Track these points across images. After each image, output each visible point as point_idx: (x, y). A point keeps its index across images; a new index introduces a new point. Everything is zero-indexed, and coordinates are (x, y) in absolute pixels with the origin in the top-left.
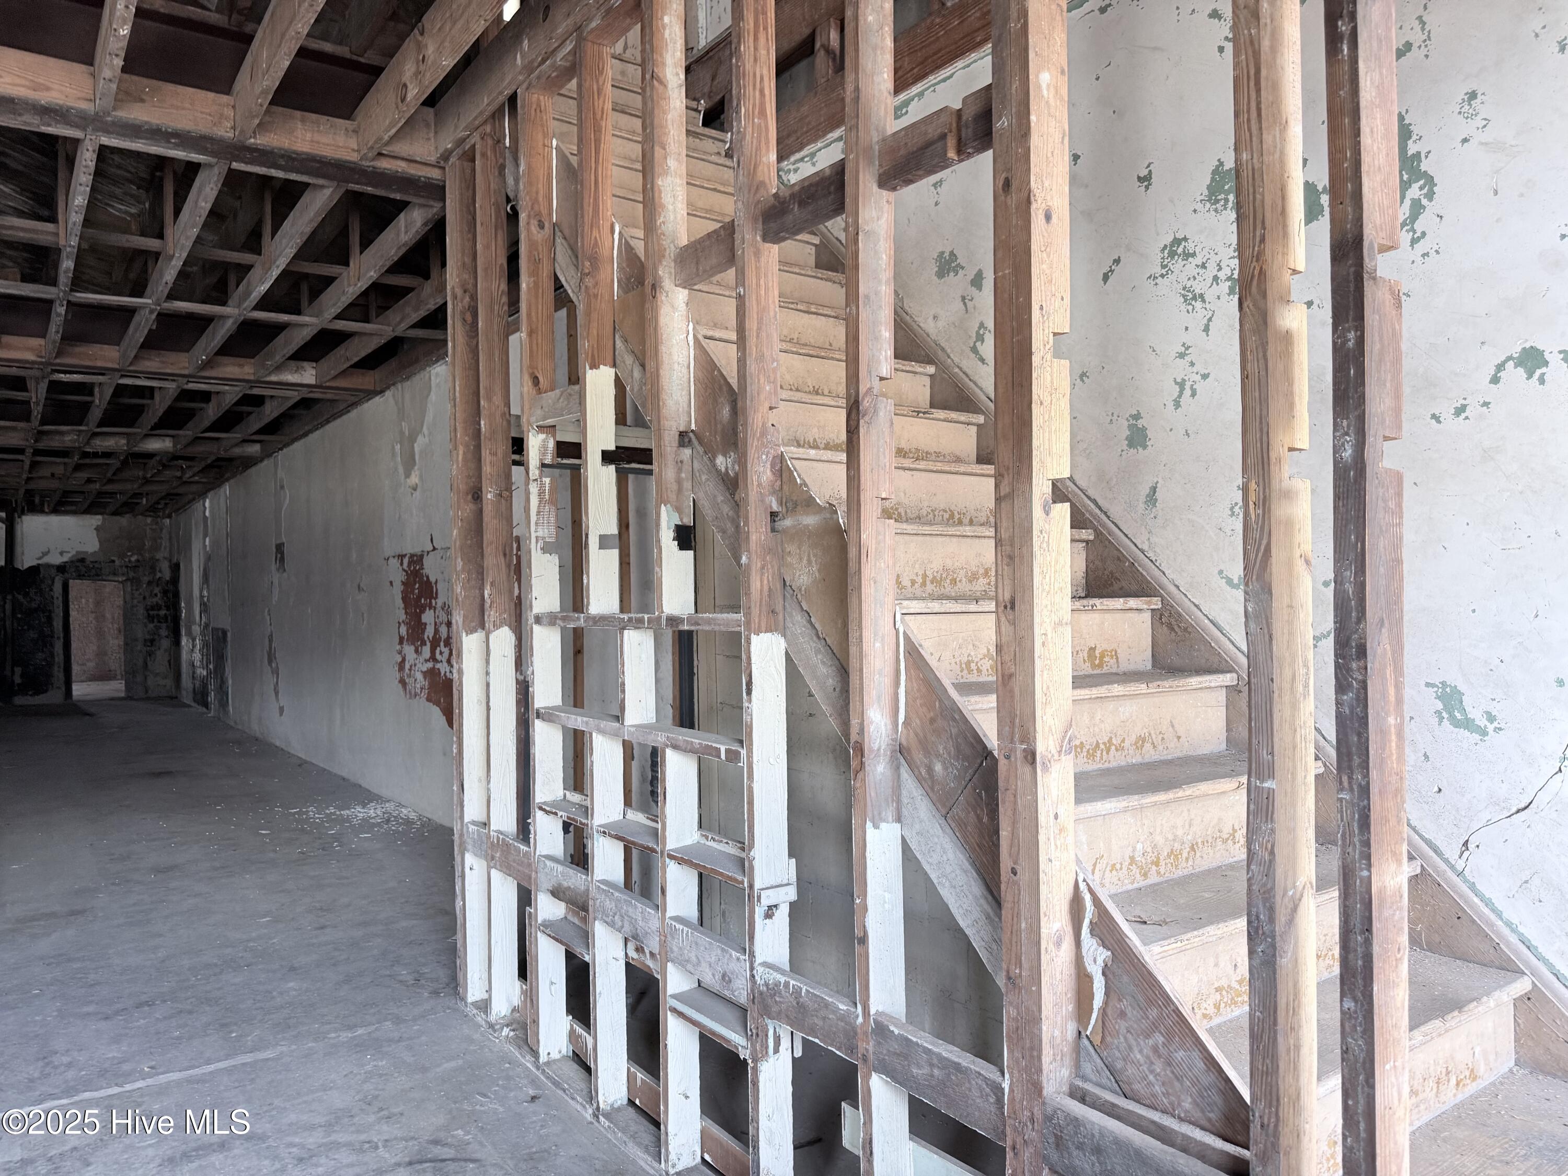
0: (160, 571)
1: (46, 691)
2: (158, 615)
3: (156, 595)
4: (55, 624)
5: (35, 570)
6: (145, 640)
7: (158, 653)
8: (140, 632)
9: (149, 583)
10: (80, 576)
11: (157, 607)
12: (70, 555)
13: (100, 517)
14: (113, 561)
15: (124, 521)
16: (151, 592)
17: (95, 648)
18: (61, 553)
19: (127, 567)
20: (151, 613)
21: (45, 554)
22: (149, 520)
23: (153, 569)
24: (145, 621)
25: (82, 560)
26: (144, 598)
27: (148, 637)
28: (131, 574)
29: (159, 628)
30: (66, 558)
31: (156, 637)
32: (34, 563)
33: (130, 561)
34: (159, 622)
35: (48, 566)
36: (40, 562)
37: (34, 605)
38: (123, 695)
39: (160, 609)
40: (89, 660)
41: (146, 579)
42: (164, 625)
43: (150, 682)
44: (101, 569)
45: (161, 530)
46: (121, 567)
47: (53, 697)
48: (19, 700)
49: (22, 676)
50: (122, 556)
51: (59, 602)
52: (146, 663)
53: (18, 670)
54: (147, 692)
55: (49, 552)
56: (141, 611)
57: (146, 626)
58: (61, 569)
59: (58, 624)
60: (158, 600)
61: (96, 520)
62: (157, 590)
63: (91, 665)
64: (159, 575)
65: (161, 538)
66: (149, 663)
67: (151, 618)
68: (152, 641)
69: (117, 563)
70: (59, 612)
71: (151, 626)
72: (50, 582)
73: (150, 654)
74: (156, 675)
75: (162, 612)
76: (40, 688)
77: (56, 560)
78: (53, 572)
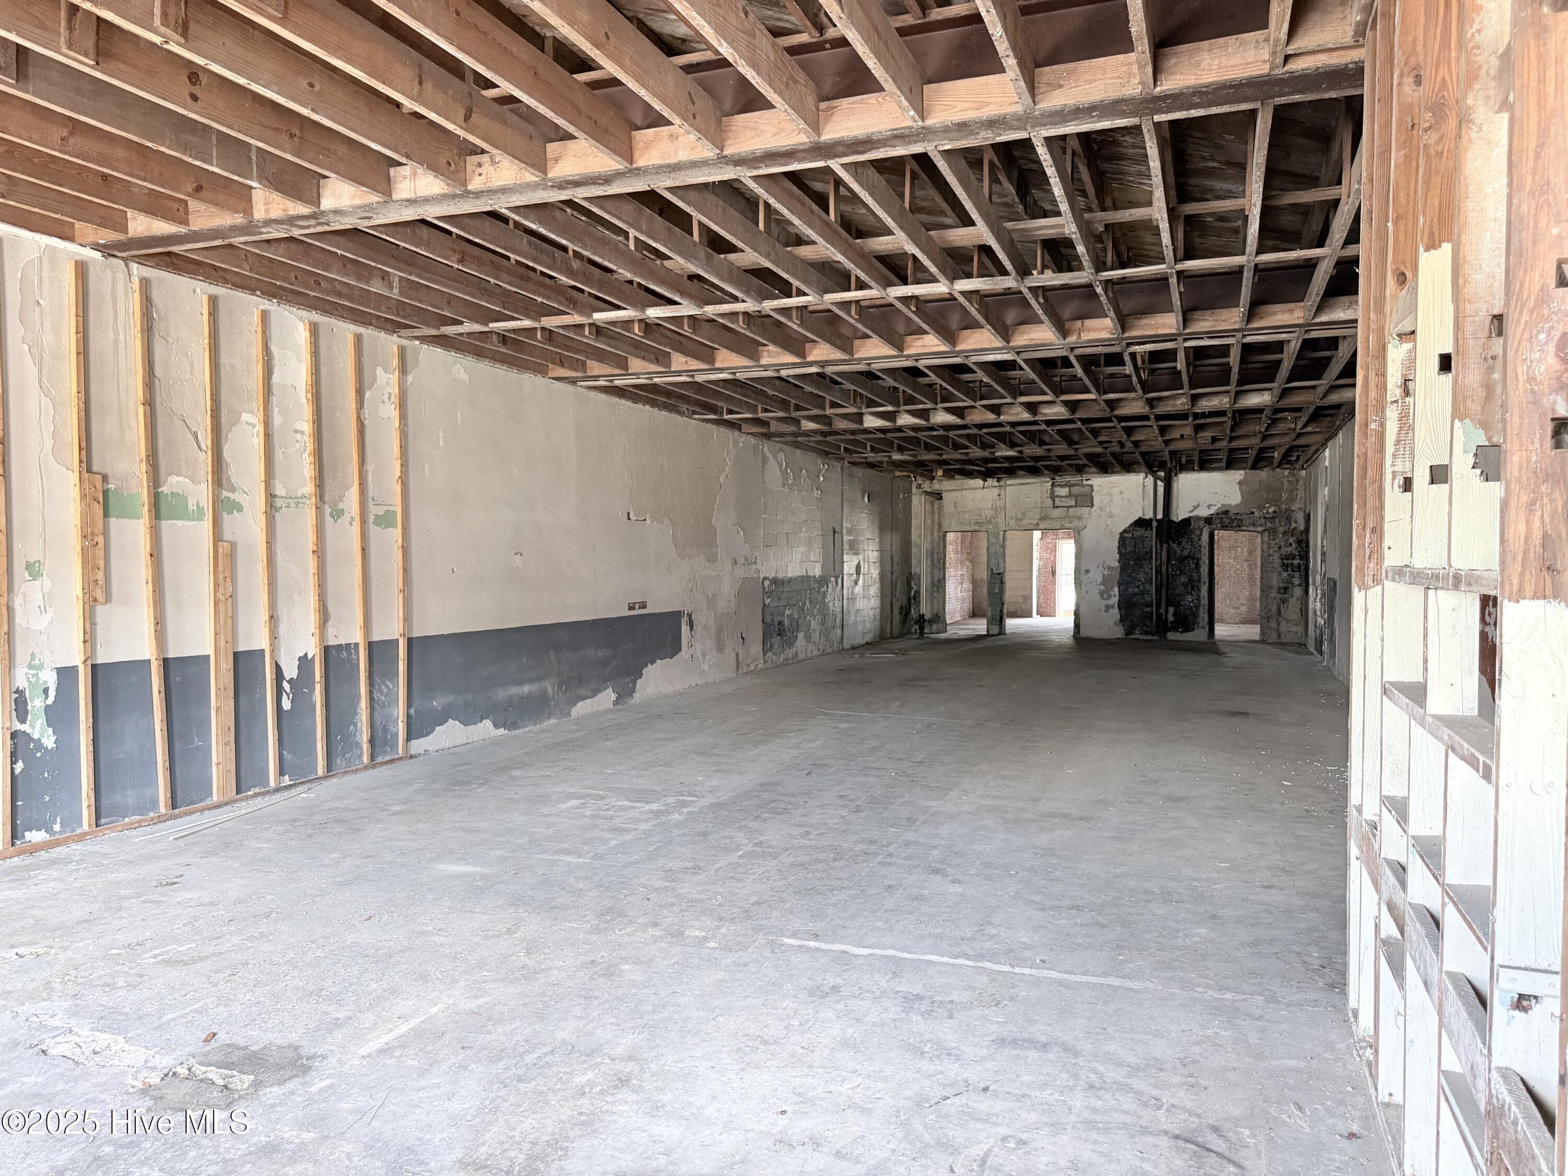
0: (1296, 522)
1: (1193, 630)
2: (1292, 564)
3: (1291, 544)
4: (1202, 570)
5: (1187, 522)
6: (1279, 588)
7: (1290, 600)
8: (1275, 581)
9: (1285, 533)
10: (1224, 527)
11: (1291, 556)
12: (1216, 508)
13: (1242, 472)
14: (1253, 513)
15: (1264, 474)
16: (1287, 541)
17: (1247, 593)
18: (1209, 507)
19: (1265, 518)
20: (1286, 562)
21: (1196, 508)
22: (1286, 472)
23: (1289, 519)
24: (1280, 569)
25: (1226, 512)
26: (1280, 548)
27: (1281, 585)
28: (1269, 525)
29: (1291, 577)
30: (1213, 511)
31: (1290, 585)
32: (1186, 516)
33: (1268, 512)
34: (1293, 571)
35: (1197, 518)
36: (1191, 515)
37: (1186, 553)
38: (1257, 637)
39: (1293, 559)
40: (1242, 604)
41: (1282, 529)
42: (1297, 574)
43: (1283, 627)
44: (1242, 520)
45: (1298, 481)
46: (1260, 518)
47: (1198, 635)
48: (1172, 636)
49: (1174, 615)
50: (1260, 508)
51: (1205, 551)
52: (1279, 611)
53: (1171, 610)
54: (1279, 636)
55: (1199, 505)
56: (1276, 560)
57: (1280, 575)
58: (1208, 520)
59: (1204, 570)
60: (1292, 549)
61: (1238, 475)
62: (1291, 540)
63: (1244, 608)
64: (1294, 525)
65: (1297, 490)
66: (1282, 610)
67: (1285, 567)
68: (1286, 589)
69: (1256, 514)
70: (1205, 560)
71: (1285, 574)
72: (1198, 532)
73: (1284, 601)
74: (1288, 621)
75: (1296, 562)
76: (1188, 628)
77: (1204, 512)
78: (1202, 523)
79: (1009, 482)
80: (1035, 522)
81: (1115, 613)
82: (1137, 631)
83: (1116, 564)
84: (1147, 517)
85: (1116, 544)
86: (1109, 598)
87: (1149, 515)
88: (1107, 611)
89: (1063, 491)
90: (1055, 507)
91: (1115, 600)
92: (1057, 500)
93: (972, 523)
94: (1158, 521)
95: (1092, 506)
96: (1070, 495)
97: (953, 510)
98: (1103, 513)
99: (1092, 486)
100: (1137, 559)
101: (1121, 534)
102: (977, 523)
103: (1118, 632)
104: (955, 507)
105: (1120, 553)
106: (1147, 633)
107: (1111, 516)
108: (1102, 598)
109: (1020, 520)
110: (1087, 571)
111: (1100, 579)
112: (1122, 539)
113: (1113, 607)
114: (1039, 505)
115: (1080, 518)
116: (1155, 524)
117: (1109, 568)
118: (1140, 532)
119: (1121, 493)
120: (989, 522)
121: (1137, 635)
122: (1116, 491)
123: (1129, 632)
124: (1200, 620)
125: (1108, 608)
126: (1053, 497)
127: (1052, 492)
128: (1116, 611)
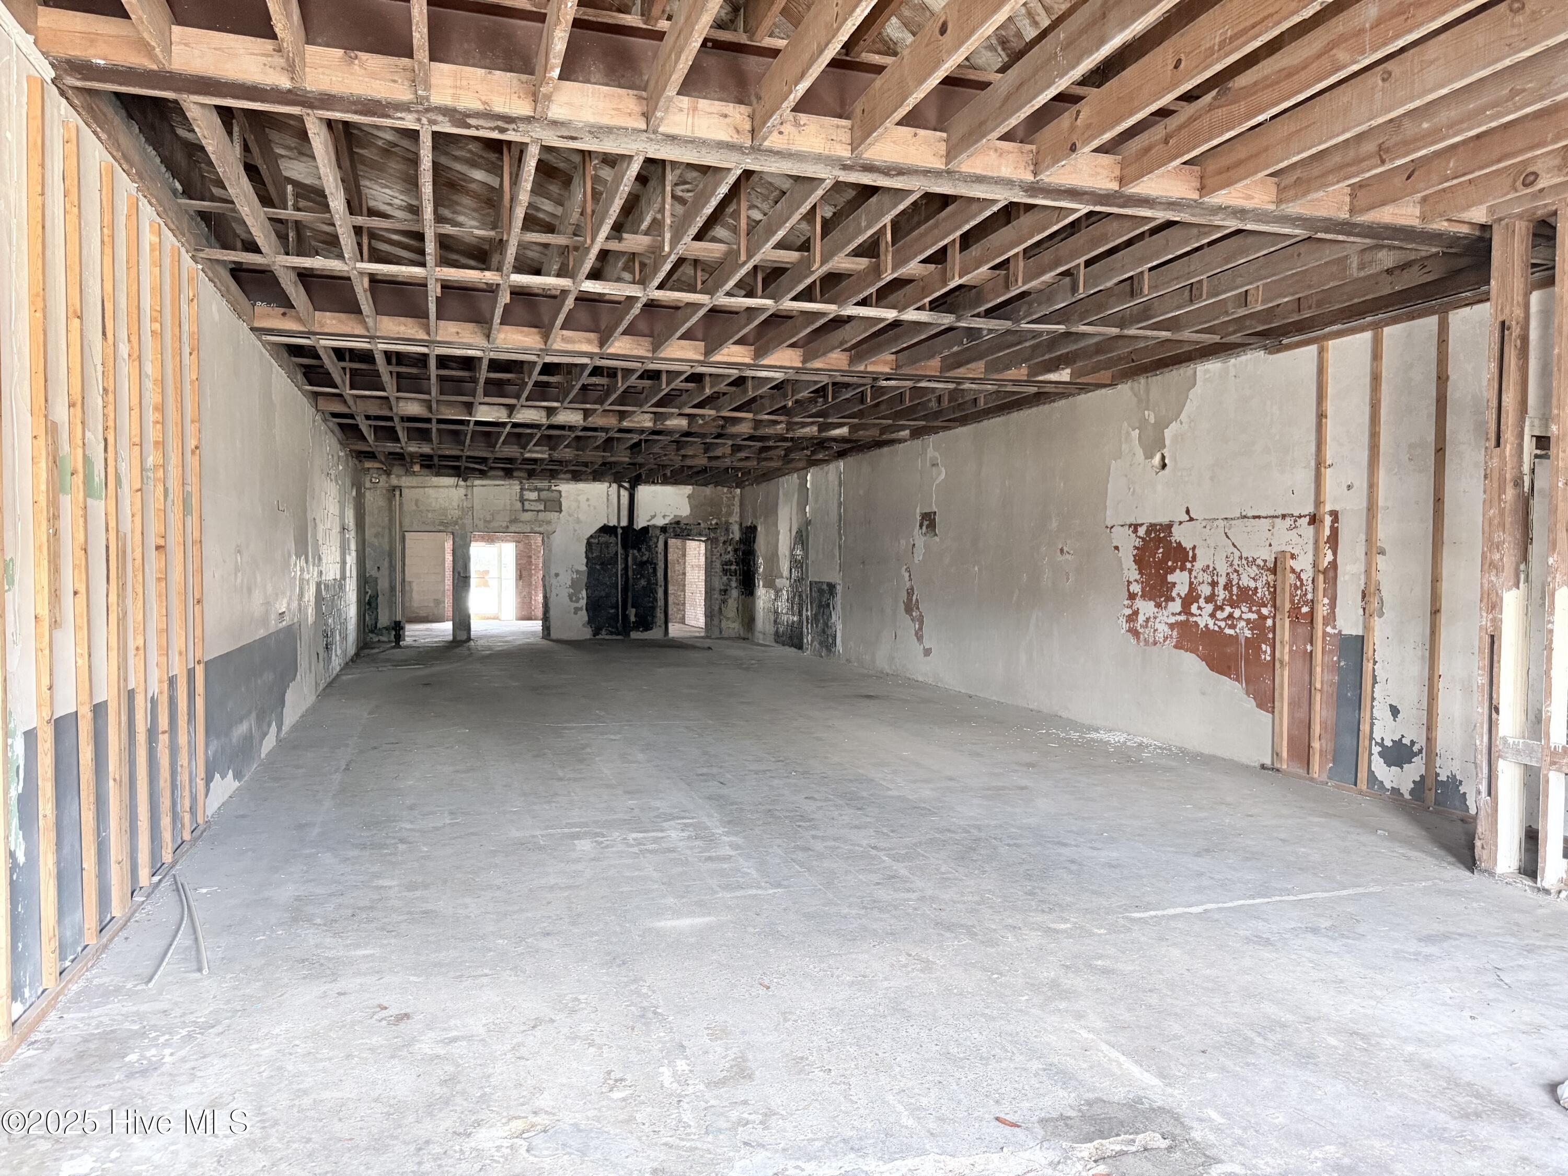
1: (652, 629)
2: (730, 569)
4: (658, 574)
5: (645, 529)
6: (722, 590)
7: (729, 601)
8: (717, 584)
9: (724, 543)
10: (677, 536)
11: (729, 563)
12: (670, 518)
13: (691, 487)
14: (699, 524)
15: (708, 490)
18: (664, 517)
19: (709, 529)
20: (725, 567)
21: (653, 517)
22: (725, 490)
23: (727, 530)
24: (722, 574)
25: (678, 523)
26: (722, 555)
27: (724, 588)
28: (712, 535)
29: (730, 580)
30: (667, 521)
31: (728, 588)
32: (645, 524)
33: (711, 524)
34: (731, 575)
35: (655, 527)
36: (650, 523)
37: (645, 558)
38: (703, 634)
39: (731, 564)
41: (722, 539)
44: (690, 530)
45: (734, 497)
46: (705, 528)
47: (655, 634)
48: (634, 635)
49: (636, 616)
50: (705, 521)
51: (661, 557)
52: (720, 610)
53: (633, 611)
54: (722, 632)
55: (655, 515)
56: (718, 565)
57: (722, 579)
58: (664, 529)
59: (660, 573)
60: (730, 556)
61: (688, 489)
62: (730, 549)
64: (731, 536)
65: (734, 505)
66: (724, 609)
67: (725, 572)
68: (726, 591)
69: (702, 525)
70: (661, 565)
71: (725, 578)
72: (656, 540)
73: (724, 602)
74: (728, 619)
75: (733, 567)
76: (647, 627)
77: (660, 522)
78: (658, 532)
79: (477, 482)
80: (504, 524)
81: (583, 616)
82: (603, 632)
83: (584, 568)
84: (611, 524)
85: (583, 549)
86: (577, 601)
87: (613, 522)
88: (575, 613)
89: (533, 495)
90: (524, 510)
91: (583, 603)
92: (526, 503)
93: (437, 522)
94: (622, 528)
95: (561, 511)
96: (539, 500)
97: (414, 508)
98: (571, 519)
99: (560, 492)
100: (602, 564)
101: (588, 539)
102: (442, 523)
103: (587, 633)
104: (416, 505)
105: (587, 557)
106: (612, 633)
107: (578, 521)
108: (571, 600)
109: (489, 522)
110: (557, 575)
111: (569, 583)
112: (589, 544)
113: (581, 609)
114: (508, 507)
115: (549, 522)
116: (620, 531)
117: (578, 572)
118: (605, 538)
119: (588, 500)
120: (456, 523)
121: (603, 635)
122: (582, 498)
123: (596, 633)
124: (657, 620)
125: (577, 610)
126: (522, 500)
127: (522, 496)
128: (584, 612)
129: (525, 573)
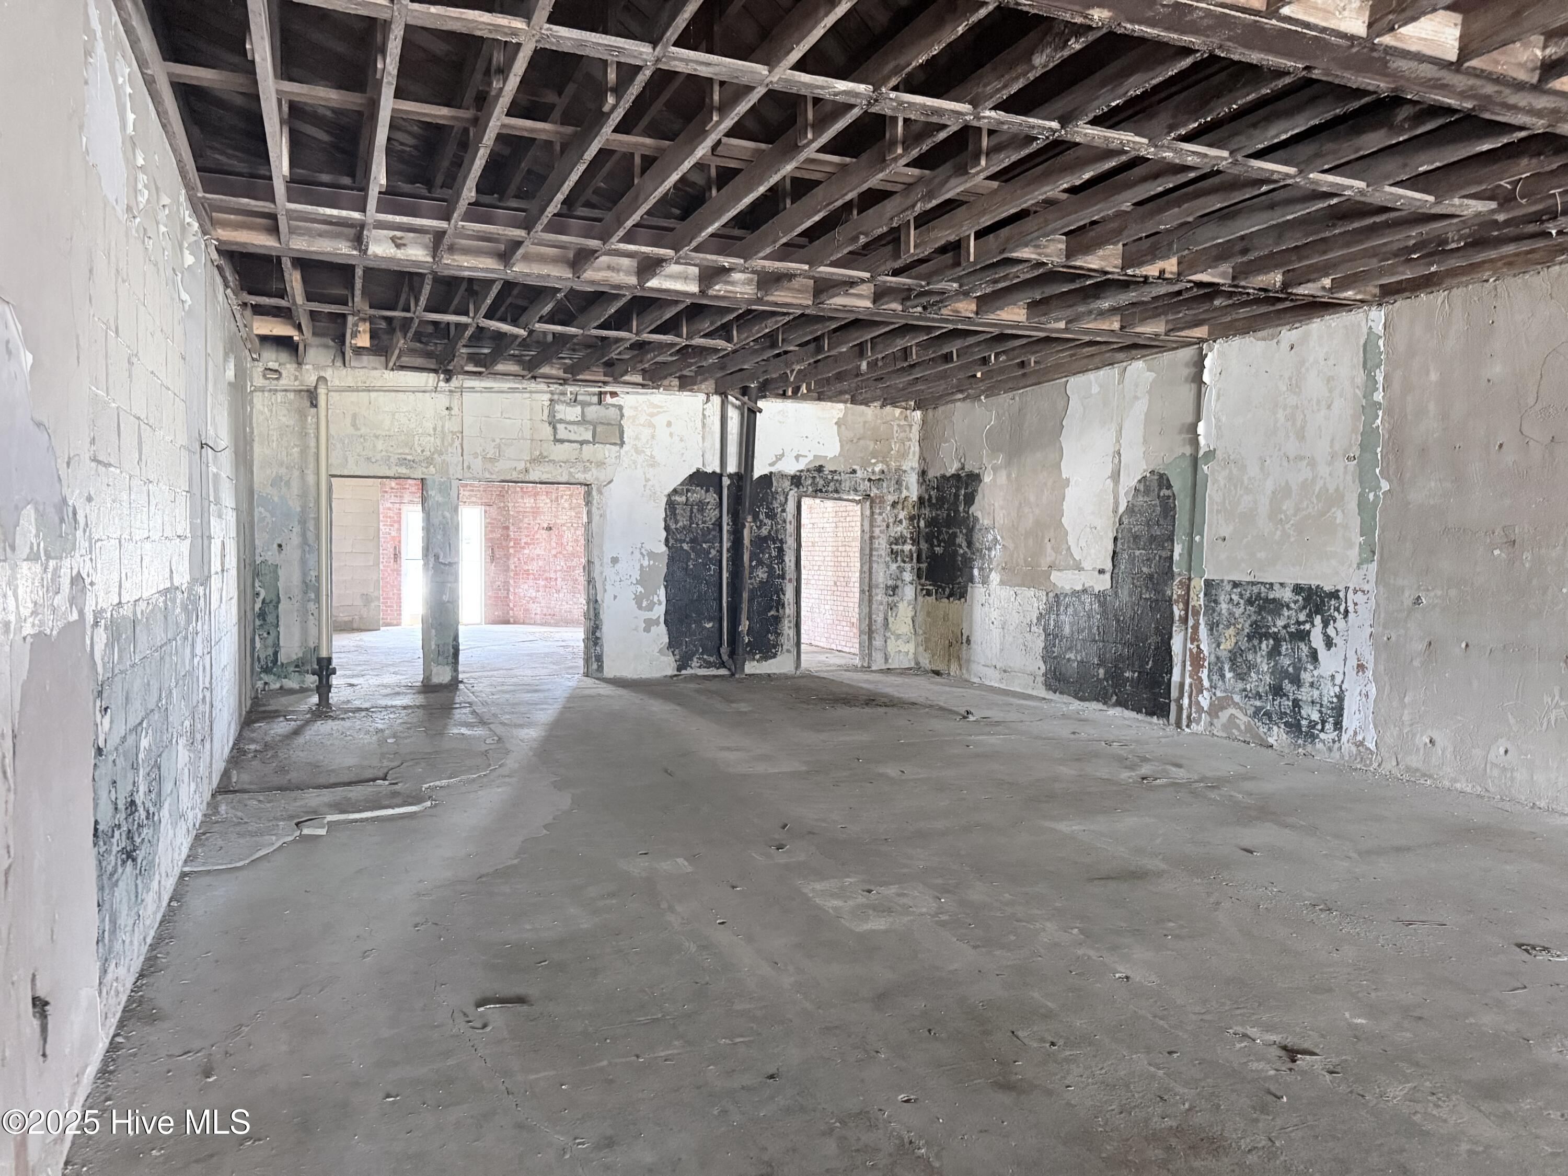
0: (907, 488)
1: (775, 656)
2: (903, 551)
3: (901, 522)
4: (787, 559)
5: (767, 479)
6: (887, 587)
7: (900, 605)
8: (881, 577)
9: (894, 505)
10: (817, 492)
11: (897, 541)
12: (806, 460)
13: (841, 406)
14: (854, 472)
16: (896, 517)
18: (797, 458)
19: (870, 480)
20: (894, 547)
21: (779, 458)
22: (898, 411)
23: (899, 483)
24: (888, 559)
25: (820, 469)
26: (888, 526)
27: (890, 583)
28: (873, 492)
29: (901, 570)
30: (801, 466)
31: (899, 583)
32: (770, 469)
33: (873, 472)
34: (904, 562)
35: (783, 476)
36: (773, 469)
37: (765, 531)
38: (857, 661)
39: (904, 543)
41: (891, 498)
42: (908, 566)
43: (892, 646)
44: (840, 482)
45: (911, 426)
46: (864, 480)
47: (782, 664)
48: (751, 667)
49: (751, 633)
50: (864, 465)
51: (791, 528)
52: (886, 620)
53: (747, 623)
54: (886, 660)
55: (783, 455)
56: (882, 544)
57: (888, 567)
58: (796, 480)
59: (789, 559)
61: (835, 410)
62: (902, 515)
64: (905, 493)
65: (910, 440)
66: (891, 620)
67: (894, 555)
68: (894, 588)
69: (859, 474)
70: (790, 542)
71: (894, 566)
72: (783, 499)
73: (892, 607)
74: (898, 637)
75: (907, 547)
76: (768, 650)
77: (790, 467)
78: (787, 483)
79: (470, 383)
80: (521, 466)
81: (661, 633)
82: (695, 663)
83: (663, 549)
84: (709, 470)
85: (659, 513)
86: (650, 608)
87: (713, 466)
88: (647, 630)
89: (573, 413)
90: (557, 441)
91: (660, 611)
92: (560, 427)
93: (394, 459)
94: (730, 476)
95: (622, 443)
96: (583, 421)
97: (350, 430)
98: (640, 459)
99: (620, 408)
100: (693, 541)
101: (669, 496)
102: (403, 462)
103: (666, 666)
104: (354, 425)
105: (667, 528)
106: (709, 665)
107: (653, 464)
108: (640, 607)
109: (492, 460)
110: (615, 560)
111: (636, 575)
112: (671, 506)
113: (657, 622)
114: (527, 434)
115: (601, 464)
116: (726, 482)
117: (651, 555)
118: (698, 494)
119: (669, 424)
120: (430, 461)
121: (695, 669)
122: (661, 421)
123: (683, 665)
124: (783, 640)
125: (649, 624)
126: (553, 423)
127: (552, 413)
128: (662, 628)
129: (498, 553)
